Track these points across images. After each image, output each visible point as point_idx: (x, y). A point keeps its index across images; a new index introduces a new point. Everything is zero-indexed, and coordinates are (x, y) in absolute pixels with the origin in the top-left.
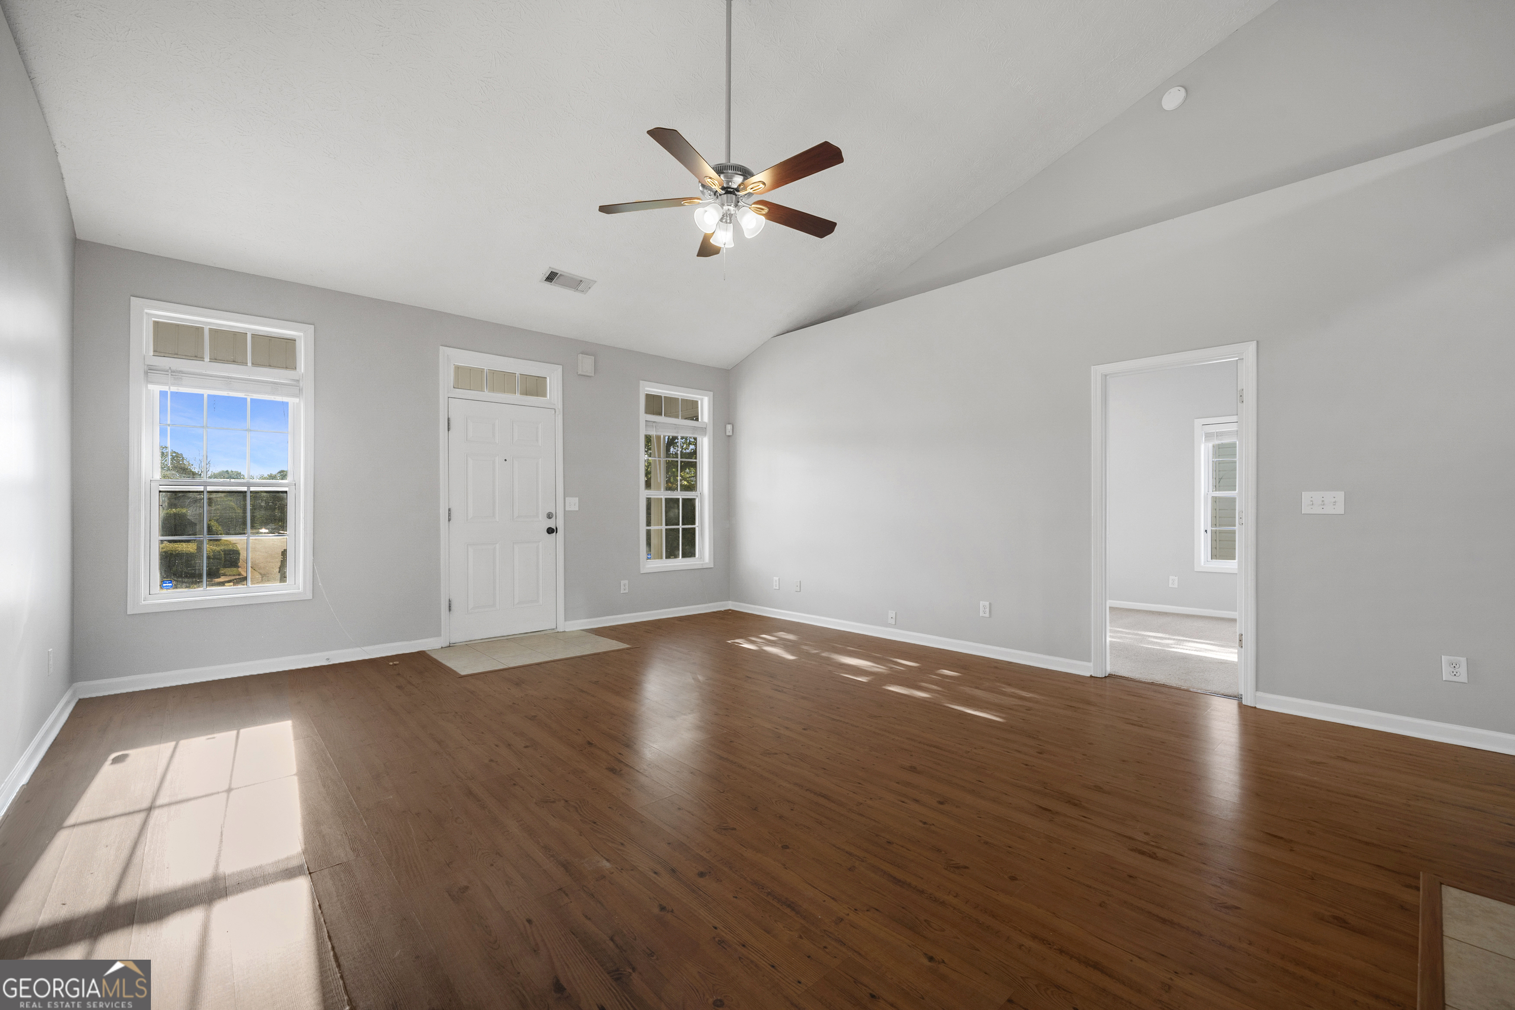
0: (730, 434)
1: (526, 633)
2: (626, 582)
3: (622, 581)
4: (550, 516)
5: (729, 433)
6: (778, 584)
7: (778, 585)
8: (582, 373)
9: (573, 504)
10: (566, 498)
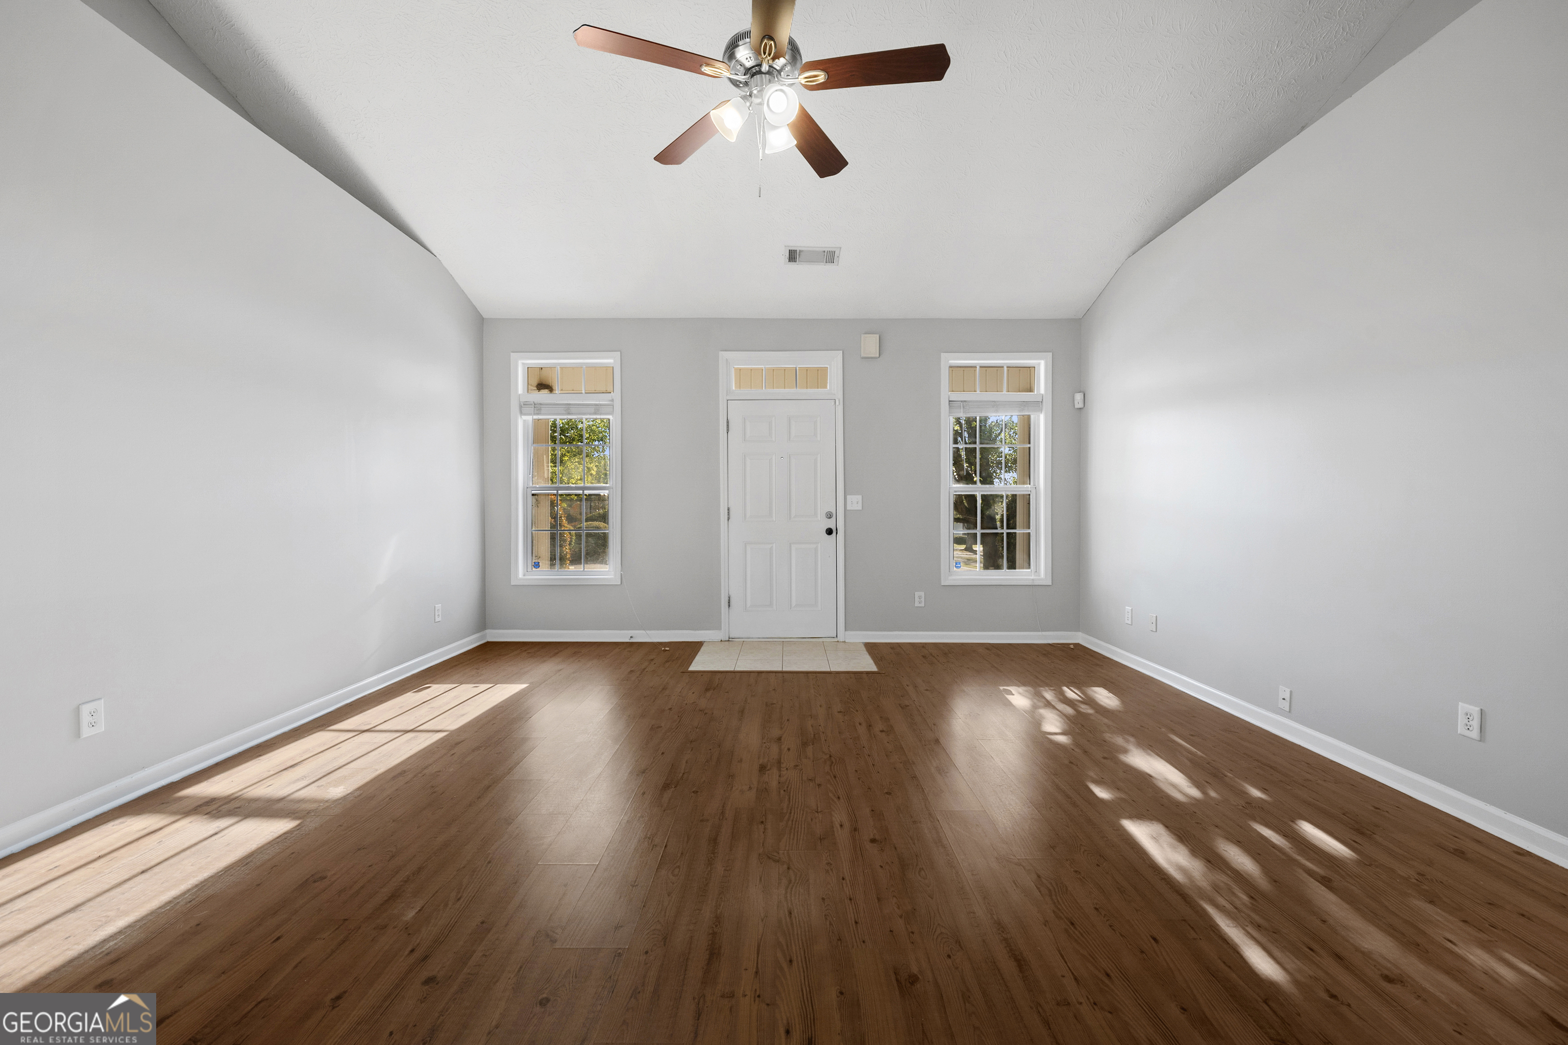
0: (1081, 405)
1: (804, 638)
2: (922, 594)
3: (916, 593)
4: (829, 516)
5: (1079, 404)
6: (1130, 616)
7: (1130, 619)
8: (865, 356)
9: (855, 502)
10: (848, 497)
